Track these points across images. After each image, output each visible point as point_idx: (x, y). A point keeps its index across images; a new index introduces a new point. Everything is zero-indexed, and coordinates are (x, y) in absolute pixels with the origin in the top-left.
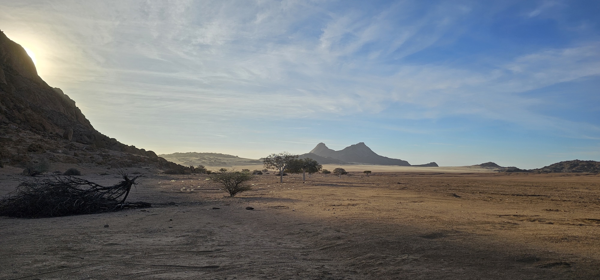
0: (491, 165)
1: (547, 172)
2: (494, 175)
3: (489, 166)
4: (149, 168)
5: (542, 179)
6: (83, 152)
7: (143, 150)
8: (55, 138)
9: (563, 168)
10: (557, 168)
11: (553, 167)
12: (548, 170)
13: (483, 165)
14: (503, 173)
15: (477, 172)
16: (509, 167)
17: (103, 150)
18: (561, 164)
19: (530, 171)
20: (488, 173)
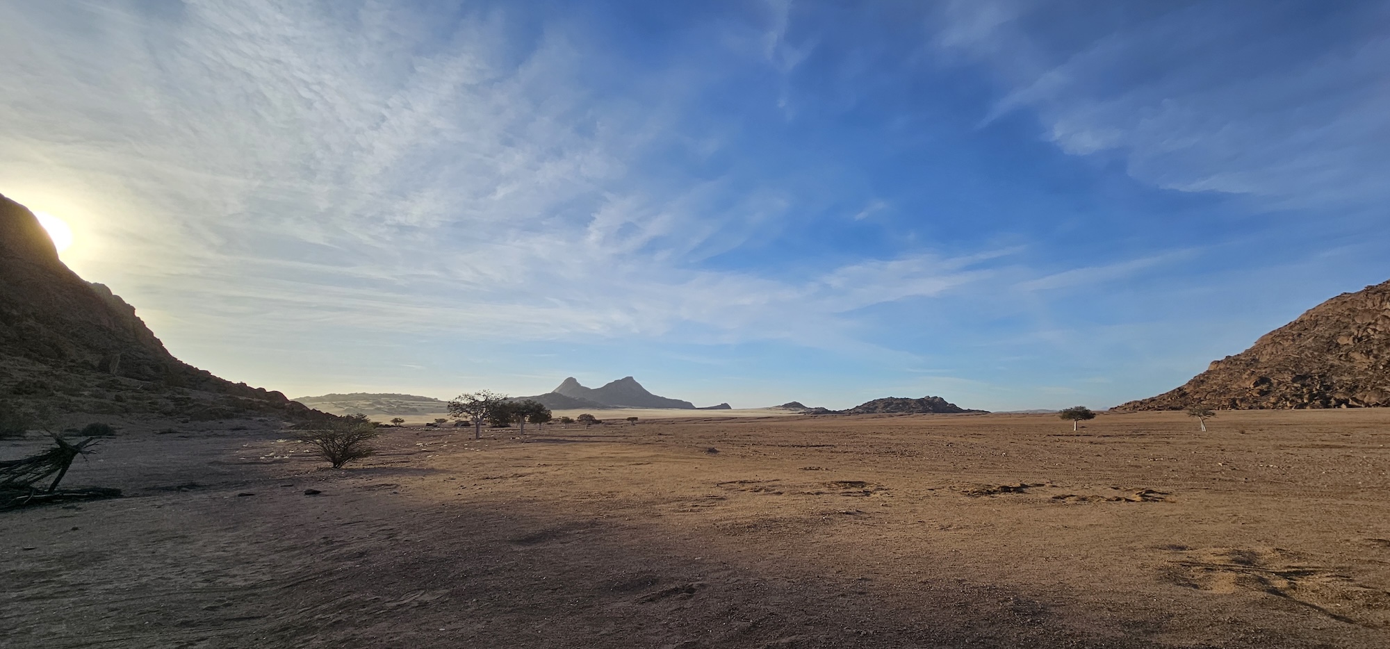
0: (796, 405)
1: (858, 413)
2: (798, 418)
3: (793, 407)
4: (266, 419)
5: (851, 422)
6: (134, 394)
7: (262, 390)
8: (81, 369)
9: (877, 407)
10: (869, 408)
11: (865, 406)
12: (860, 410)
13: (786, 406)
14: (810, 415)
15: (779, 415)
16: (816, 408)
17: (178, 391)
18: (874, 402)
19: (840, 412)
20: (790, 417)
